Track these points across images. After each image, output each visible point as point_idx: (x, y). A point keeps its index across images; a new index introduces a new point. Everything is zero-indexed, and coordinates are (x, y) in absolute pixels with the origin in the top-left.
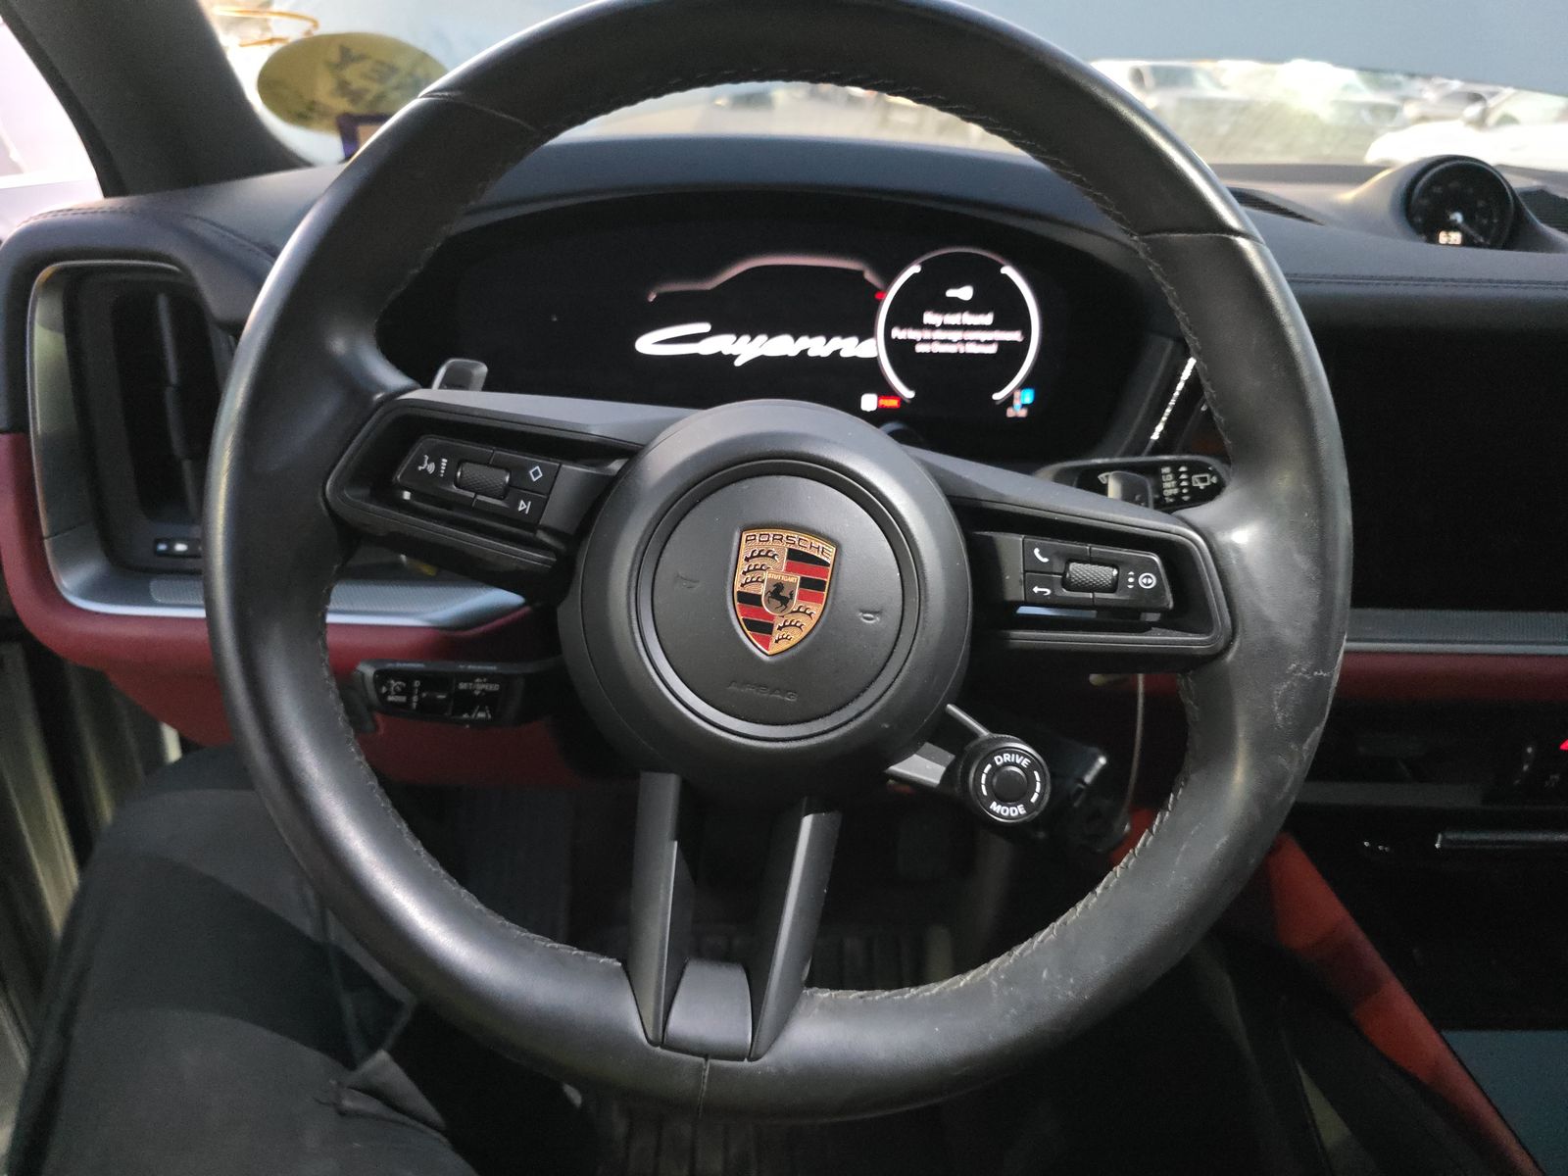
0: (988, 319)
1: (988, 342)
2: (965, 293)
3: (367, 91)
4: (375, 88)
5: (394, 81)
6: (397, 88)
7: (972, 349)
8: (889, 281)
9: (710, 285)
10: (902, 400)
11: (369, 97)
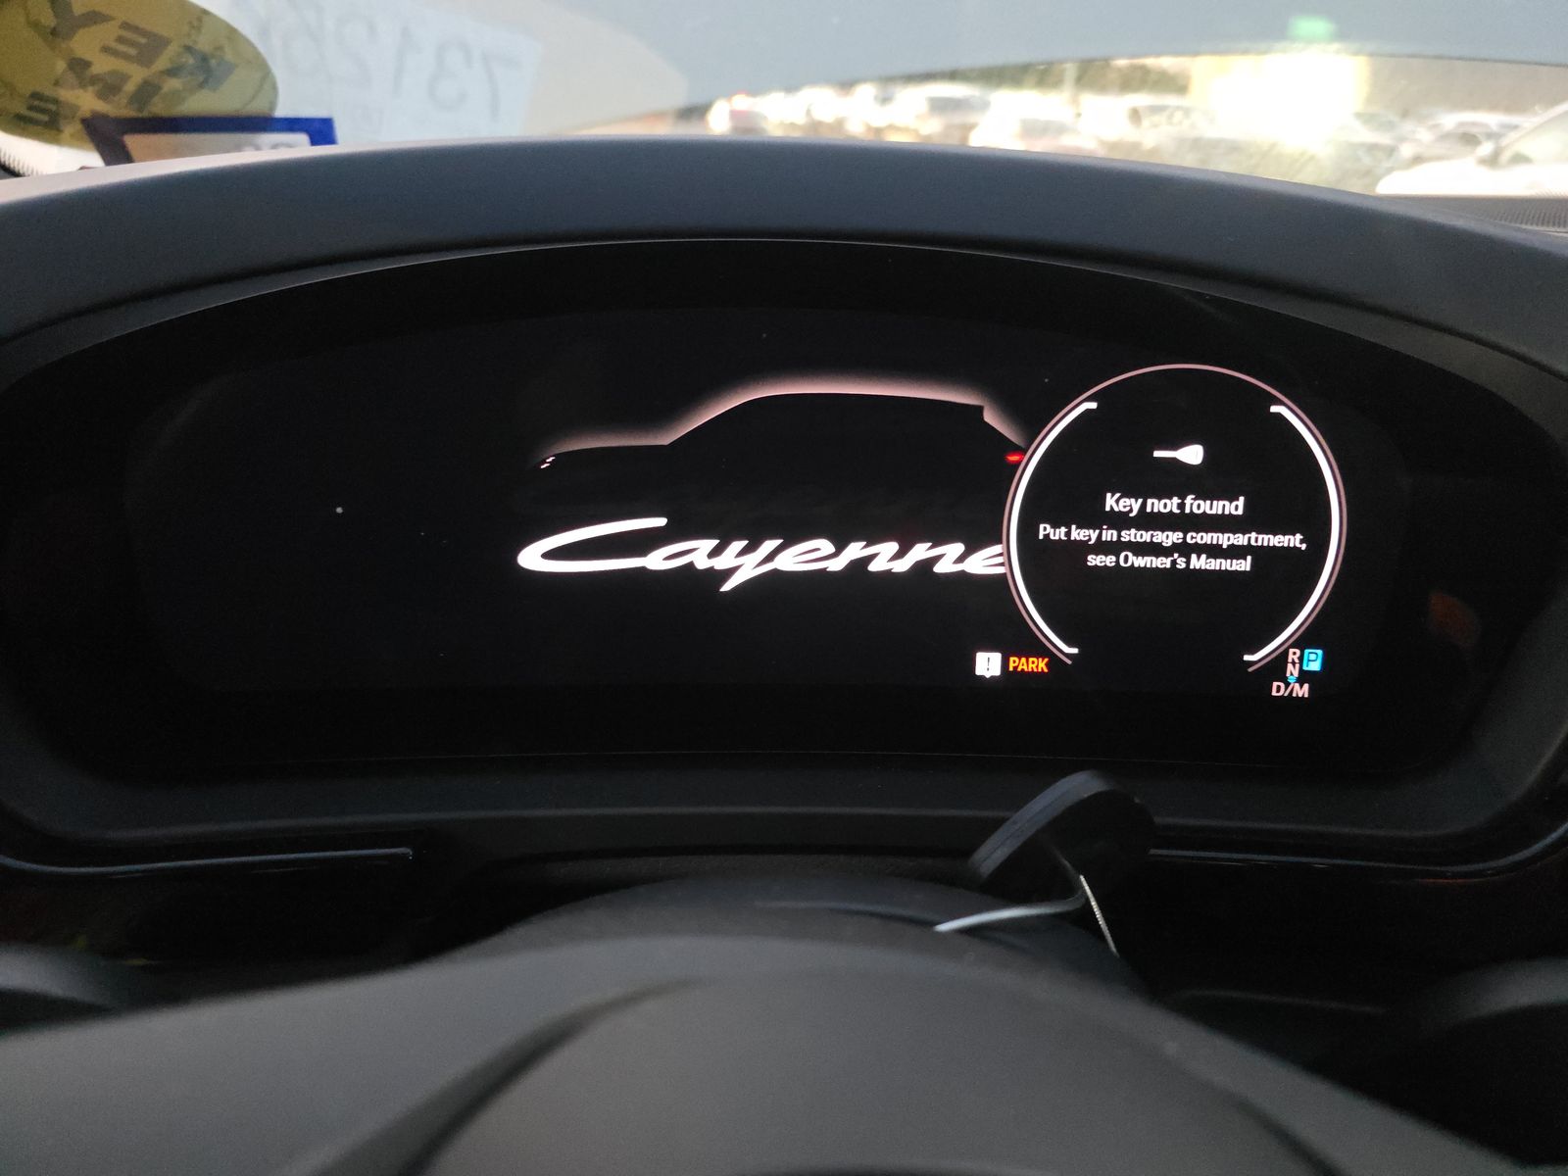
0: (1237, 507)
1: (1235, 552)
2: (1192, 454)
3: (125, 78)
4: (137, 75)
5: (162, 63)
6: (172, 72)
7: (1199, 562)
8: (1033, 428)
9: (666, 439)
10: (1054, 661)
11: (130, 87)
